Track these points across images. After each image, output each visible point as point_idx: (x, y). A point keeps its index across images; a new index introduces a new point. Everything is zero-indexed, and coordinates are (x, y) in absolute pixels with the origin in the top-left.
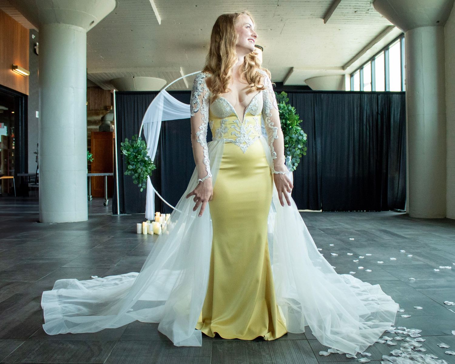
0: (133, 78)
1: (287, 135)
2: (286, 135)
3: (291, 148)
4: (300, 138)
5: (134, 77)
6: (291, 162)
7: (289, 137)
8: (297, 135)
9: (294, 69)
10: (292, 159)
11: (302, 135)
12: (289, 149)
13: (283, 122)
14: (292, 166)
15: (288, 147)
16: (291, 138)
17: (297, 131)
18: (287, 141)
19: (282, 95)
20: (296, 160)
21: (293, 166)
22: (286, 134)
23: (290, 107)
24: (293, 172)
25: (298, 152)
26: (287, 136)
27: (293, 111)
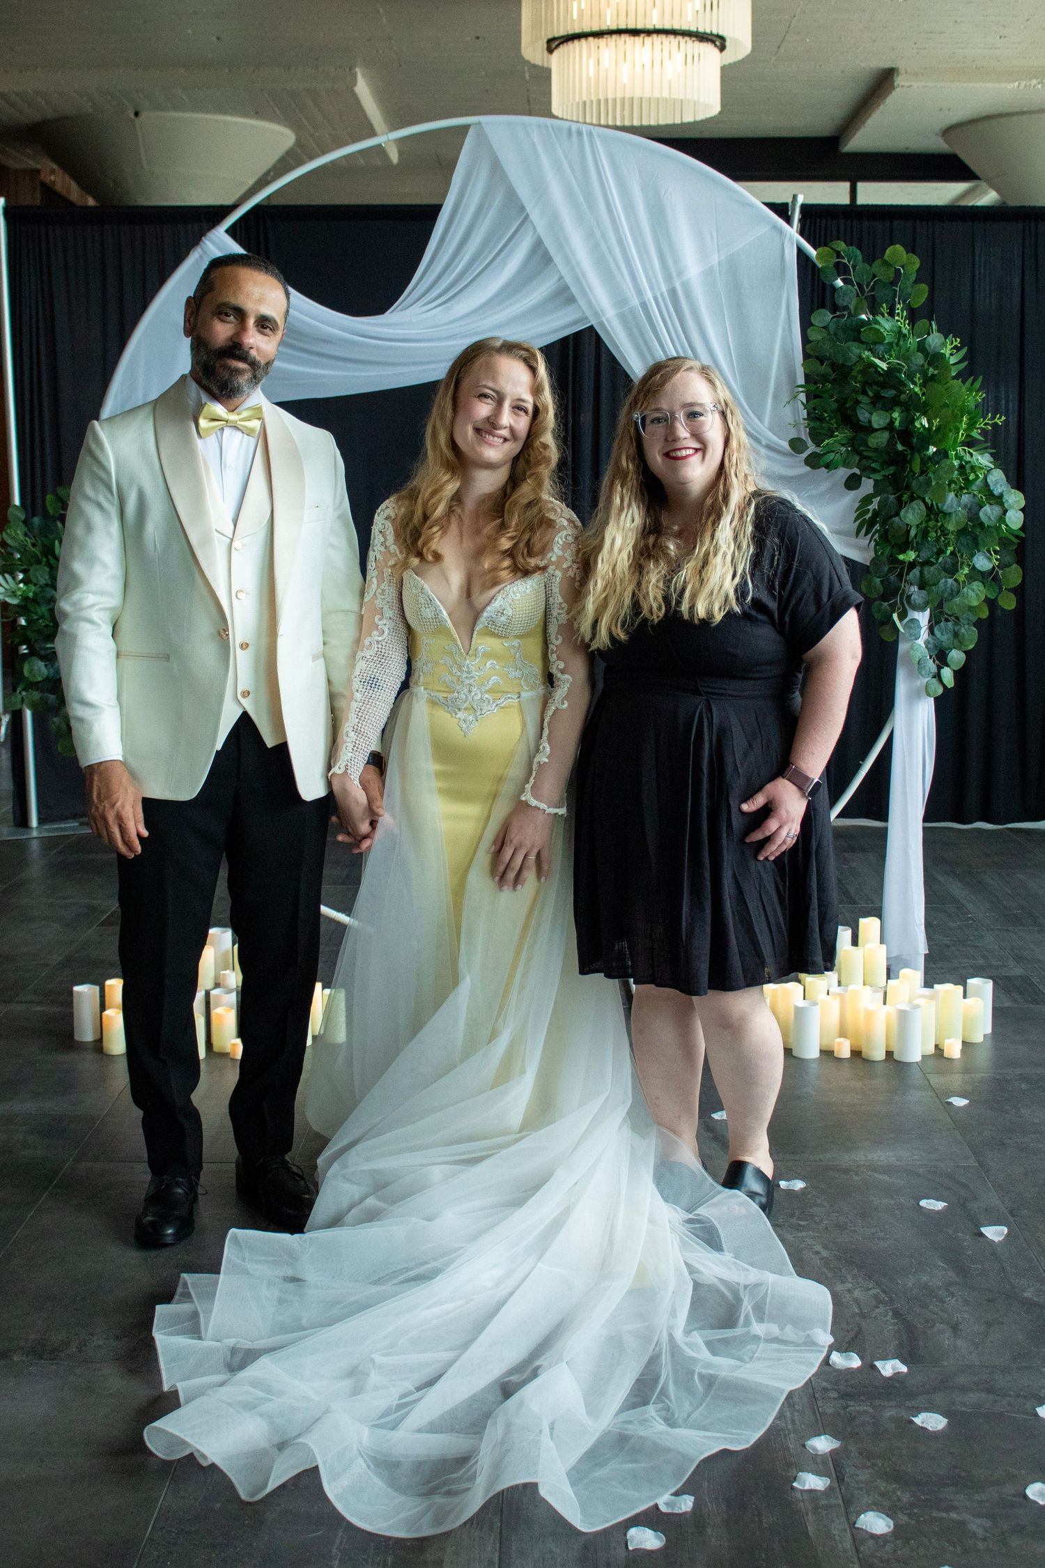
0: (132, 116)
1: (912, 499)
2: (905, 497)
3: (929, 572)
4: (988, 513)
5: (137, 114)
6: (927, 643)
7: (923, 507)
8: (966, 498)
9: (899, 80)
10: (931, 630)
11: (999, 500)
12: (921, 573)
13: (892, 422)
14: (931, 666)
15: (912, 565)
16: (933, 512)
17: (972, 477)
18: (913, 533)
19: (886, 263)
20: (956, 635)
21: (939, 668)
22: (908, 487)
23: (935, 340)
24: (936, 699)
25: (975, 594)
26: (914, 504)
27: (953, 360)
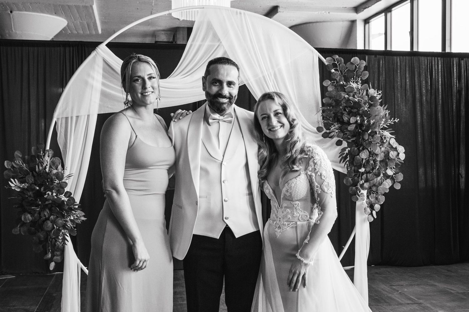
1: (363, 149)
2: (361, 149)
3: (370, 176)
4: (392, 154)
5: (11, 12)
6: (367, 202)
7: (368, 152)
8: (383, 149)
9: (279, 10)
10: (368, 197)
11: (395, 149)
12: (367, 176)
13: (357, 121)
14: (369, 210)
15: (363, 174)
16: (371, 154)
17: (385, 141)
18: (364, 161)
19: (352, 64)
20: (377, 199)
21: (372, 211)
22: (362, 145)
23: (372, 91)
24: (370, 223)
25: (388, 184)
26: (364, 151)
27: (378, 98)
